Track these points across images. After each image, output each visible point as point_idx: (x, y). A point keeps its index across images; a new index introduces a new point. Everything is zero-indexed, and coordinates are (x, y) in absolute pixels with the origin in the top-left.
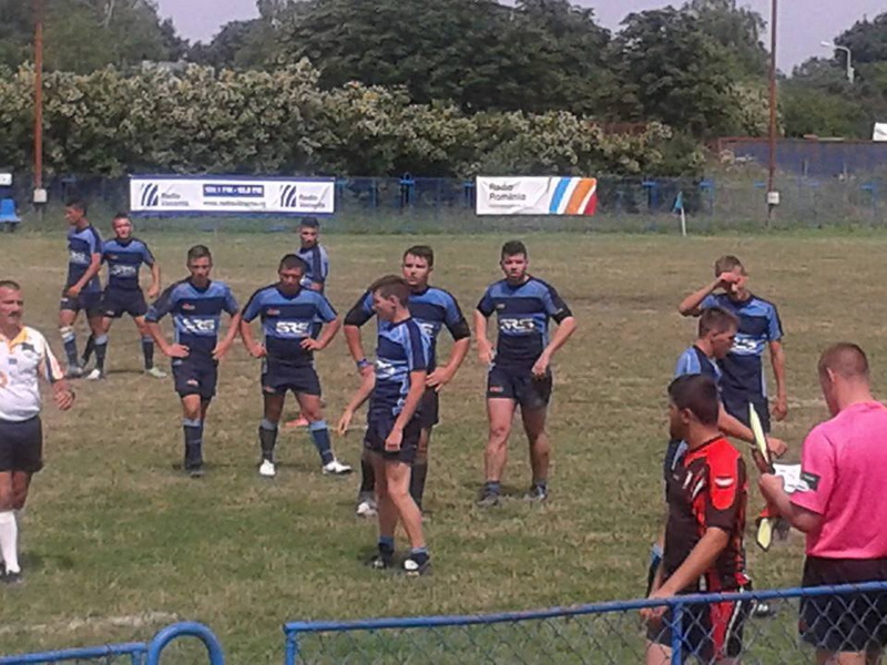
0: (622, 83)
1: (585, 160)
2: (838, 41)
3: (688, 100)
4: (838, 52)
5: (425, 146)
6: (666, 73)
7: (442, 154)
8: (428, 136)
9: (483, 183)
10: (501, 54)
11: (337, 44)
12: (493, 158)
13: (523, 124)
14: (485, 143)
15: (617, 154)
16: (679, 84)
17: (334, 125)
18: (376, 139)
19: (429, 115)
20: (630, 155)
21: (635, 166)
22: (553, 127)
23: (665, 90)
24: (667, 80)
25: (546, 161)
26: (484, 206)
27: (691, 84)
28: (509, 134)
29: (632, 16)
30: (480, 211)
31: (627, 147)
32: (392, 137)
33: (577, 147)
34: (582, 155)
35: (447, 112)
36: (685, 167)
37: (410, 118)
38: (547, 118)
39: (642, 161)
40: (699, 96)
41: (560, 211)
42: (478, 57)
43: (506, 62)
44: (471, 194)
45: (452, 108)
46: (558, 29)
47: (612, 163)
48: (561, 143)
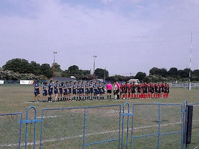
0: (41, 71)
1: (33, 79)
2: (69, 68)
3: (48, 73)
4: (69, 69)
5: (15, 77)
6: (46, 70)
7: (17, 78)
8: (15, 76)
9: (21, 81)
10: (28, 68)
11: (10, 67)
12: (23, 78)
13: (27, 75)
14: (22, 77)
15: (37, 78)
16: (47, 71)
17: (5, 74)
18: (10, 76)
19: (16, 74)
20: (38, 78)
21: (39, 79)
22: (30, 75)
23: (46, 72)
24: (46, 71)
25: (29, 79)
26: (21, 83)
27: (49, 71)
28: (25, 76)
29: (42, 64)
30: (20, 84)
31: (38, 77)
32: (11, 76)
33: (32, 77)
34: (33, 78)
35: (18, 73)
36: (45, 80)
37: (14, 74)
38: (29, 74)
39: (40, 79)
40: (49, 73)
41: (30, 84)
42: (25, 68)
43: (28, 69)
44: (20, 82)
45: (19, 73)
46: (35, 65)
47: (36, 79)
48: (31, 77)
